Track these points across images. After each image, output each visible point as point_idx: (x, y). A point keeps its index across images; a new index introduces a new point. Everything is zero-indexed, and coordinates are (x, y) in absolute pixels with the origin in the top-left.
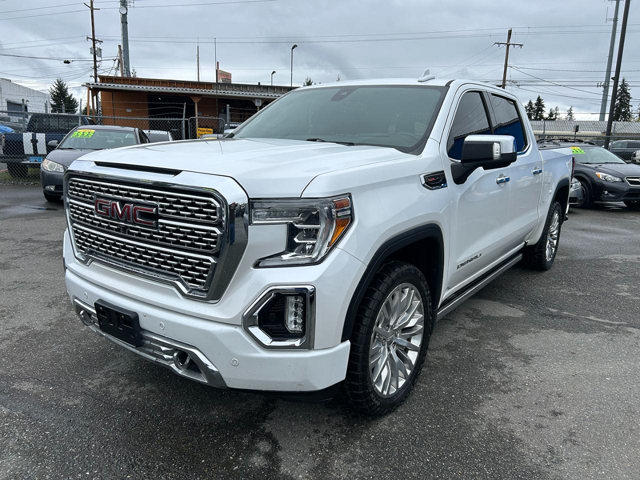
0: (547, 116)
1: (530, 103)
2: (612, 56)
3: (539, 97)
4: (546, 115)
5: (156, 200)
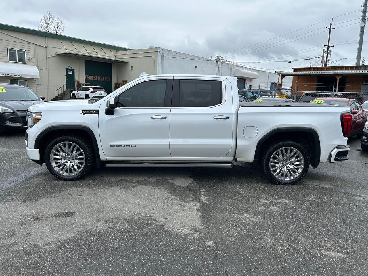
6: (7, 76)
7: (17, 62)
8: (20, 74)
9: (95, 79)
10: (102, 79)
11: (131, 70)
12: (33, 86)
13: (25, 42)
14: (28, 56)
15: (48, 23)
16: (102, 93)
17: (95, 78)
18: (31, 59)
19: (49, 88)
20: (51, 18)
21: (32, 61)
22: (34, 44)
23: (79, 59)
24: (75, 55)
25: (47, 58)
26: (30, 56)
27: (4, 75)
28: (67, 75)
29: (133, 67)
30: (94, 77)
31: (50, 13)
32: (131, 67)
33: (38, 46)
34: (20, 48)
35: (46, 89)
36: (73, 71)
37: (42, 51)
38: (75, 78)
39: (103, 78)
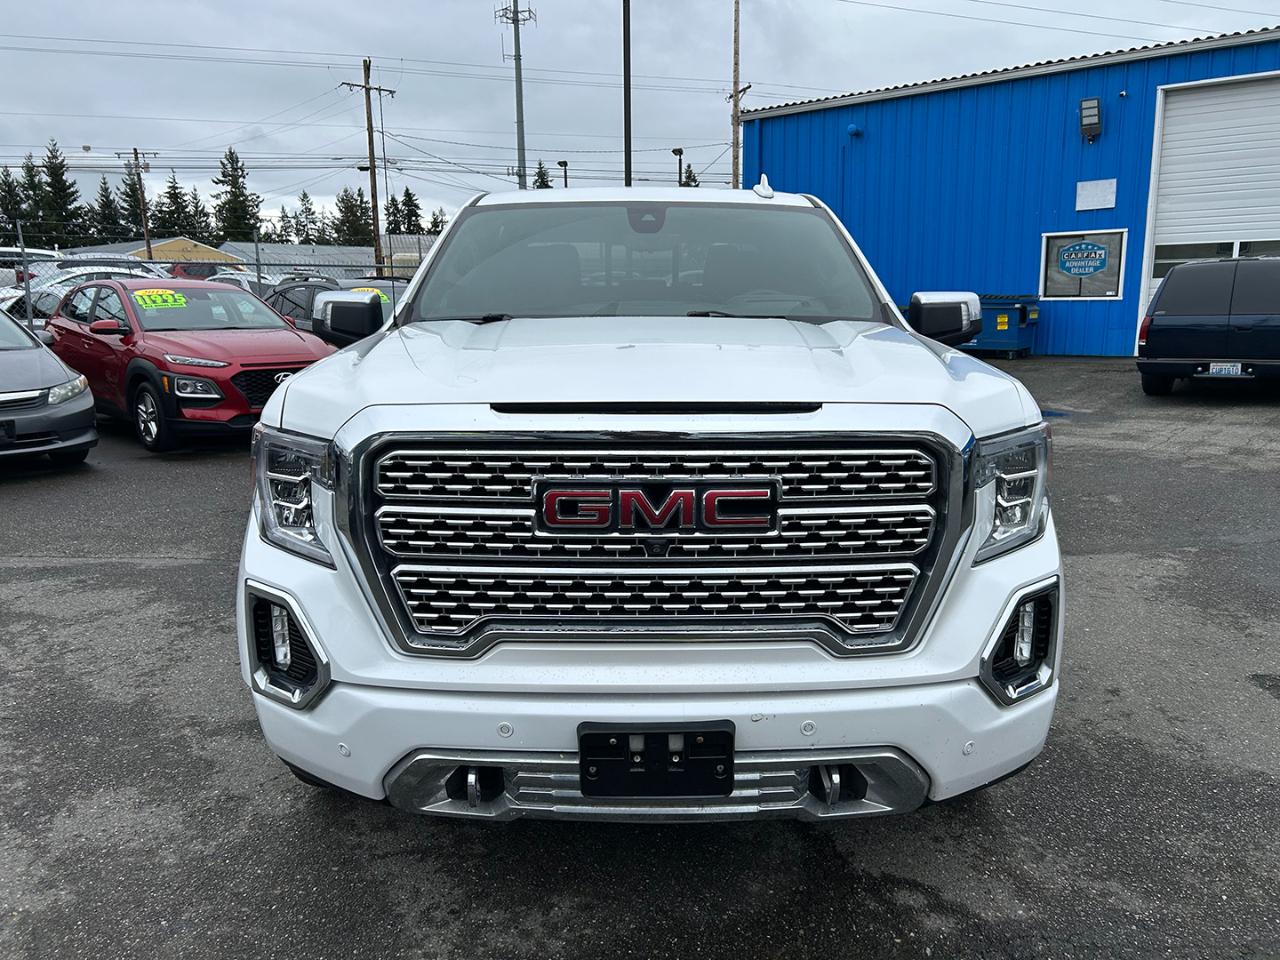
0: (430, 226)
1: (393, 200)
2: (522, 122)
3: (407, 190)
4: (426, 223)
5: (770, 470)
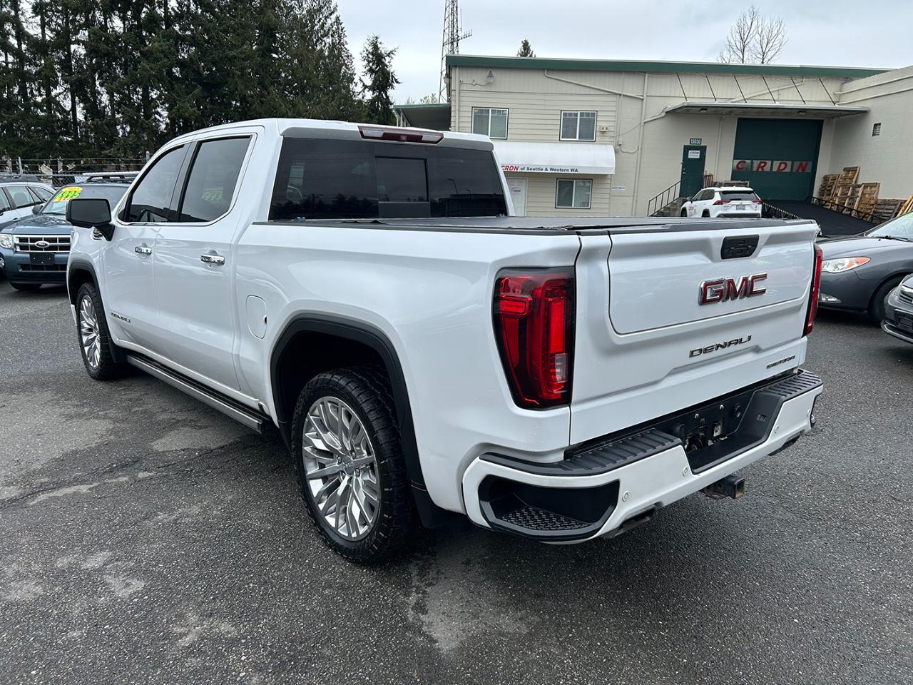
6: (549, 171)
7: (577, 139)
8: (575, 164)
9: (762, 167)
10: (784, 169)
11: (874, 135)
12: (603, 191)
13: (597, 92)
14: (601, 123)
15: (746, 36)
16: (744, 206)
17: (762, 165)
18: (604, 130)
19: (637, 196)
20: (755, 23)
21: (607, 134)
22: (616, 94)
23: (721, 119)
24: (704, 108)
25: (643, 124)
26: (604, 124)
27: (544, 171)
28: (687, 163)
29: (880, 124)
30: (761, 163)
31: (755, 11)
32: (876, 125)
33: (626, 98)
34: (587, 108)
35: (632, 198)
36: (703, 150)
37: (631, 109)
38: (706, 169)
39: (789, 163)
